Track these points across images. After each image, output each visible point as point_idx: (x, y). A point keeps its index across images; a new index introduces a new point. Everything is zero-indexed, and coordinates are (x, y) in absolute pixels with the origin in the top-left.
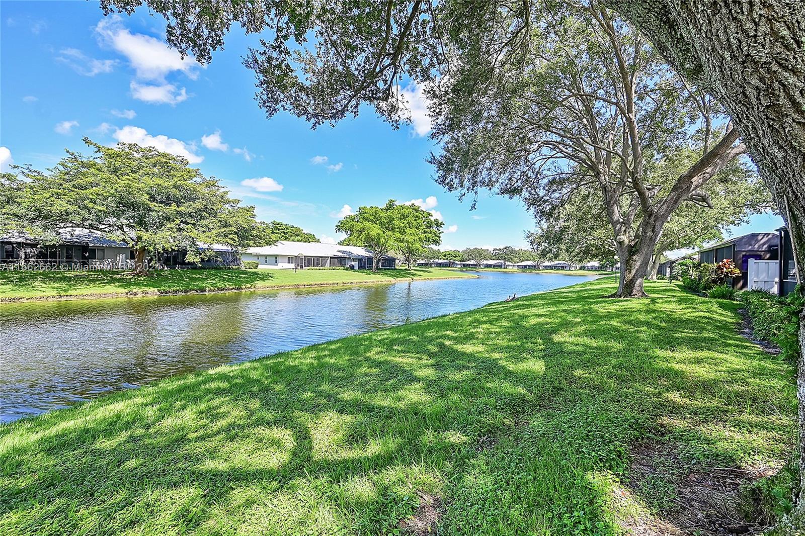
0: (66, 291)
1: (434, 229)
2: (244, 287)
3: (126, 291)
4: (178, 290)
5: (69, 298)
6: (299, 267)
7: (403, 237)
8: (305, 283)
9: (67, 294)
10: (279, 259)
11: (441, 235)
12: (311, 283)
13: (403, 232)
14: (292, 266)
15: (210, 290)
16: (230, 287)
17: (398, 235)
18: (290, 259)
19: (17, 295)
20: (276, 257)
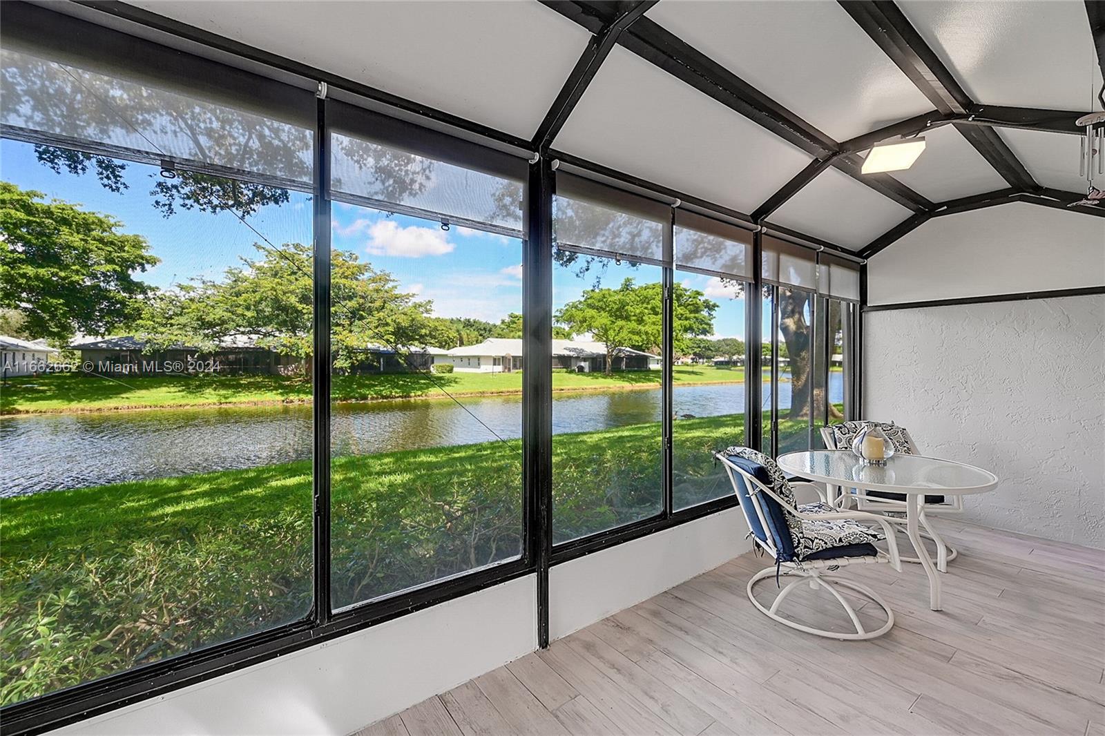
0: (226, 398)
1: (705, 313)
2: (413, 394)
3: (283, 398)
4: (337, 398)
5: (230, 406)
6: (507, 370)
7: (640, 327)
8: (494, 390)
9: (227, 401)
10: (482, 361)
11: (712, 322)
12: (501, 390)
13: (640, 321)
14: (499, 368)
15: (373, 398)
16: (397, 395)
17: (633, 325)
18: (496, 361)
19: (183, 402)
20: (479, 358)
